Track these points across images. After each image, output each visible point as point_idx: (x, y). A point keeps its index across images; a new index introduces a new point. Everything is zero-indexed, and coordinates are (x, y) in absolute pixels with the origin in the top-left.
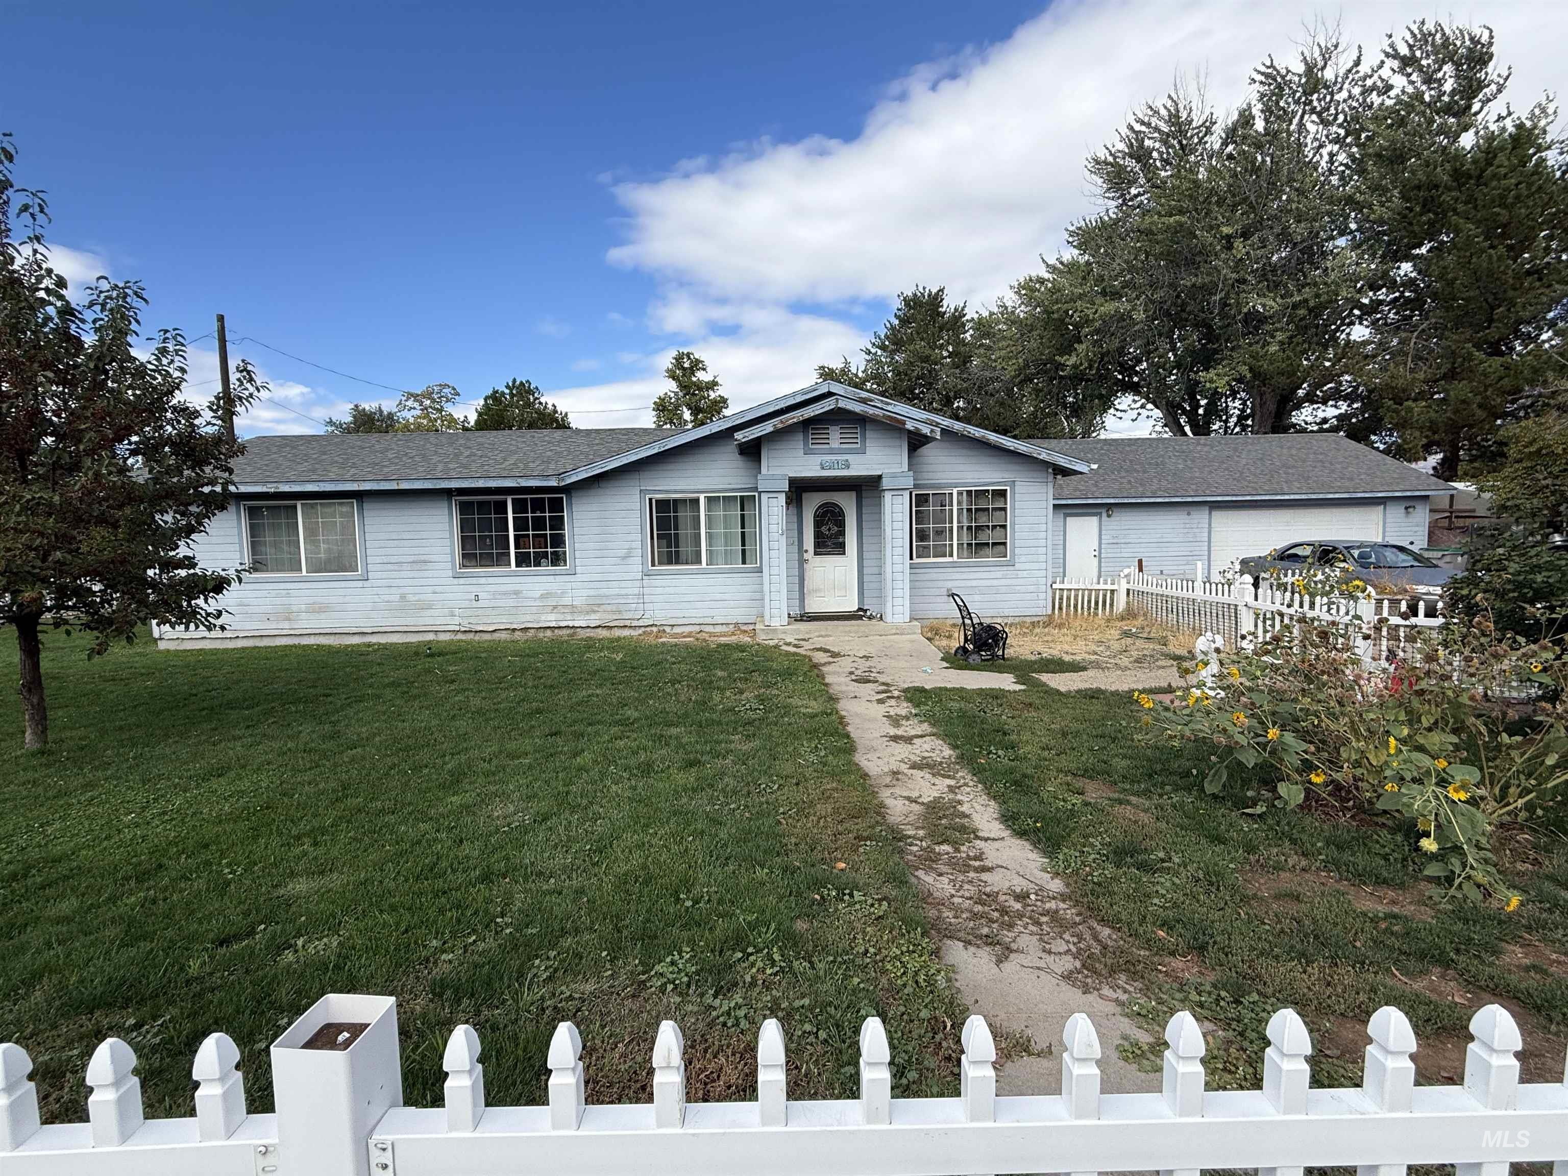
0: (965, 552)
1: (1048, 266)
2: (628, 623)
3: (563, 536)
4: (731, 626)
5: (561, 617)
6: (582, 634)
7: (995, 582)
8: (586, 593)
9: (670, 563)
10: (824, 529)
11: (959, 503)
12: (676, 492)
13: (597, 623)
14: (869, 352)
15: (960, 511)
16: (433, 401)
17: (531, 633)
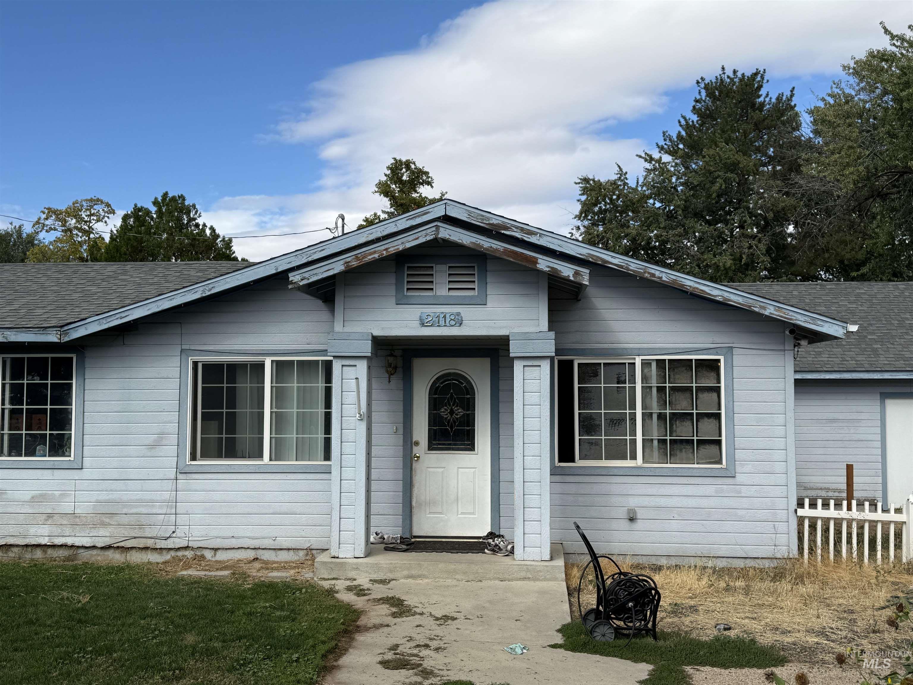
0: (656, 453)
1: (893, 37)
2: (150, 543)
3: (69, 413)
4: (302, 553)
5: (57, 530)
6: (85, 555)
7: (704, 503)
8: (95, 496)
9: (219, 456)
10: (444, 412)
11: (645, 378)
12: (230, 353)
13: (107, 541)
14: (649, 159)
15: (646, 390)
16: (80, 220)
17: (13, 553)
